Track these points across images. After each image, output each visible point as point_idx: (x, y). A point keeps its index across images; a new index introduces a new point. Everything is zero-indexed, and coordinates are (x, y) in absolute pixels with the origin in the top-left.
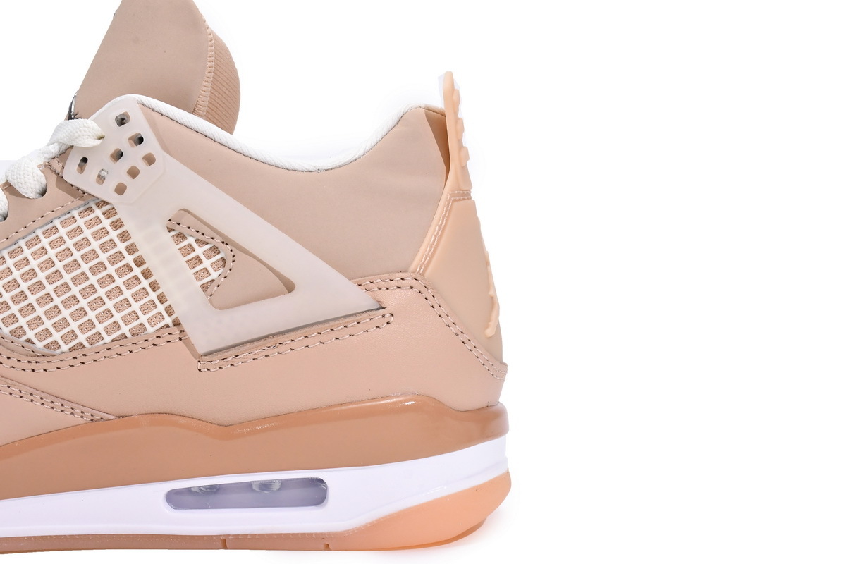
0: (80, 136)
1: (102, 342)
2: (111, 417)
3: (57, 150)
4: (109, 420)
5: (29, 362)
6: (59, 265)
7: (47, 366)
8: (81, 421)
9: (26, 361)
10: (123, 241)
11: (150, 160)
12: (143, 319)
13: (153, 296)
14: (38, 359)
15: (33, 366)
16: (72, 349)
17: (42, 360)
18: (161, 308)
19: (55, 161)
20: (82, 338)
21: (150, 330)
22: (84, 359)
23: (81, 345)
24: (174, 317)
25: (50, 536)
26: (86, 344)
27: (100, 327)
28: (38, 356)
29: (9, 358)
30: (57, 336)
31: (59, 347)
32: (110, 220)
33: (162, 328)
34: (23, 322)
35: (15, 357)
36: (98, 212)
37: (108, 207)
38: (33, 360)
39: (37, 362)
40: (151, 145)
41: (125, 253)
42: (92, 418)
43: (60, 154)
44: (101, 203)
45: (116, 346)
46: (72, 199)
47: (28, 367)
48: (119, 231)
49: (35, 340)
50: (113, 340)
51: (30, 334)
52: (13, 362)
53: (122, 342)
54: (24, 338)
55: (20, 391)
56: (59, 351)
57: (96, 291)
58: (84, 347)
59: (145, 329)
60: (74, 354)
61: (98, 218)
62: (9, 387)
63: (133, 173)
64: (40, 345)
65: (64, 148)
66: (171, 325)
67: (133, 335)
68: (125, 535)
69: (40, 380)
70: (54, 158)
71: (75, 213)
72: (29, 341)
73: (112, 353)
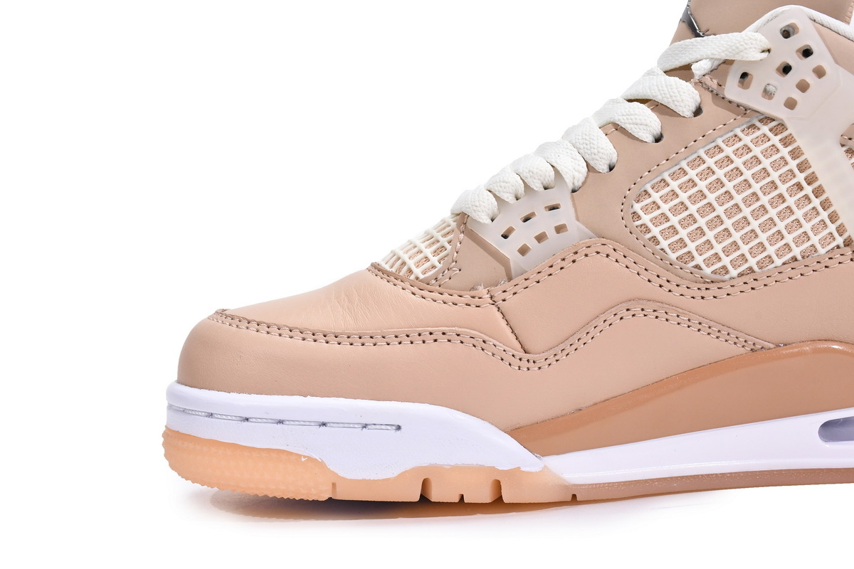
0: (746, 49)
1: (773, 266)
2: (772, 346)
3: (710, 67)
4: (770, 349)
5: (699, 289)
6: (729, 186)
7: (717, 293)
8: (742, 351)
9: (696, 288)
10: (794, 158)
11: (820, 72)
12: (815, 240)
13: (824, 215)
14: (708, 286)
15: (704, 293)
16: (741, 275)
17: (713, 287)
18: (832, 228)
19: (707, 77)
20: (752, 262)
21: (822, 251)
22: (755, 284)
23: (751, 270)
24: (846, 236)
25: (702, 475)
26: (756, 268)
27: (771, 250)
28: (708, 283)
29: (678, 286)
30: (726, 261)
31: (727, 272)
32: (780, 137)
33: (833, 249)
34: (692, 247)
35: (684, 283)
36: (765, 129)
37: (774, 124)
38: (703, 286)
39: (706, 289)
40: (821, 57)
41: (796, 171)
42: (753, 347)
43: (711, 71)
44: (767, 119)
45: (788, 269)
46: (734, 116)
47: (698, 294)
48: (790, 148)
49: (703, 266)
50: (784, 264)
51: (699, 260)
52: (683, 289)
53: (794, 264)
54: (693, 264)
55: (689, 320)
56: (727, 277)
57: (767, 212)
58: (753, 272)
59: (816, 251)
60: (745, 279)
61: (765, 135)
62: (678, 316)
63: (803, 87)
64: (708, 271)
65: (716, 63)
66: (842, 245)
67: (803, 257)
68: (776, 471)
69: (709, 308)
70: (704, 76)
71: (738, 131)
72: (697, 267)
73: (784, 277)
